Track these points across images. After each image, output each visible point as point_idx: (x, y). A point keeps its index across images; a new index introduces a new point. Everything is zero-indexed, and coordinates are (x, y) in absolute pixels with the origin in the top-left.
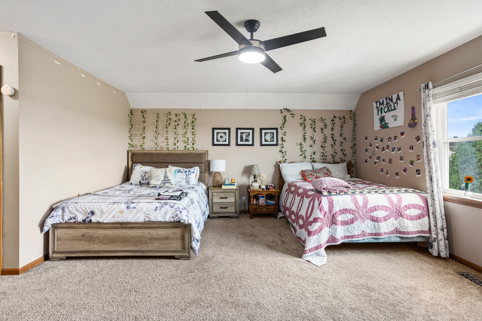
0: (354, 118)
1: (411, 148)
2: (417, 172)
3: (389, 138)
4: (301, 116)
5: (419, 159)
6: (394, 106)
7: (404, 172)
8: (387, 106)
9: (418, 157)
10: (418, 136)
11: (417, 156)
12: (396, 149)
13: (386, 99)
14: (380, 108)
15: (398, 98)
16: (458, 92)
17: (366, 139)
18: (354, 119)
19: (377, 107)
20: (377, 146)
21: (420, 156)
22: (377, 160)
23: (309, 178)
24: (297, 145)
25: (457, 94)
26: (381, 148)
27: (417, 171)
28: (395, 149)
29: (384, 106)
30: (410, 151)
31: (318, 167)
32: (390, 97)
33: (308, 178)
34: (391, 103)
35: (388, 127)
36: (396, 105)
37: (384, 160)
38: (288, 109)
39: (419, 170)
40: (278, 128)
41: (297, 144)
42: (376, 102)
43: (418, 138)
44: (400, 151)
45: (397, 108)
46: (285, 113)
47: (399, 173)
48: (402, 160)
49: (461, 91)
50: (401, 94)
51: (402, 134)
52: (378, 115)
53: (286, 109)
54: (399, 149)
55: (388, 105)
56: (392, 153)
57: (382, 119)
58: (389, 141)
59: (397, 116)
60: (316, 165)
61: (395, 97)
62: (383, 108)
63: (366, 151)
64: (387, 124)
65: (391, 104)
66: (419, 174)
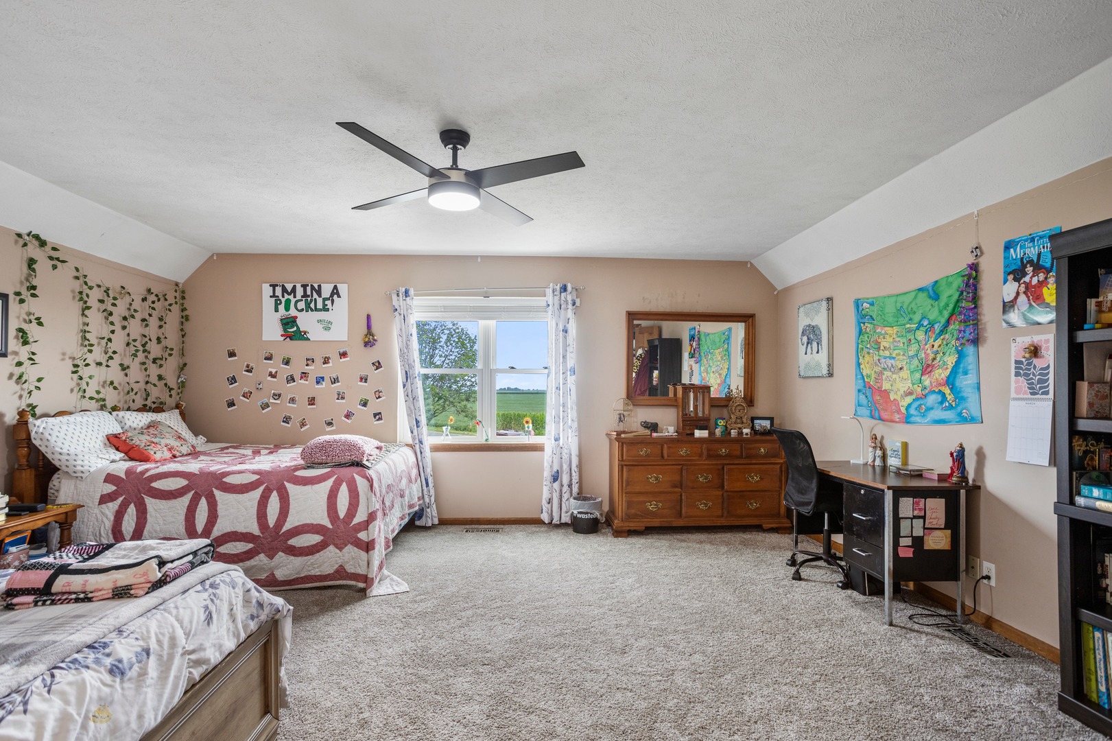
0: (181, 301)
1: (364, 379)
2: (375, 417)
3: (307, 360)
4: (77, 270)
5: (379, 397)
6: (324, 305)
7: (348, 419)
8: (304, 299)
9: (378, 393)
10: (378, 361)
11: (376, 391)
12: (327, 379)
13: (304, 286)
14: (283, 300)
15: (335, 292)
16: (441, 312)
17: (232, 354)
18: (182, 304)
19: (274, 296)
20: (271, 372)
21: (381, 392)
22: (275, 399)
23: (155, 453)
24: (63, 360)
25: (440, 313)
26: (285, 376)
27: (375, 415)
28: (323, 380)
29: (295, 297)
30: (360, 383)
31: (137, 421)
32: (316, 286)
33: (152, 453)
34: (315, 296)
35: (309, 339)
36: (328, 303)
37: (292, 400)
38: (43, 237)
39: (380, 413)
40: (8, 295)
41: (64, 354)
42: (274, 286)
43: (377, 364)
44: (337, 384)
45: (330, 310)
46: (33, 251)
47: (333, 422)
48: (343, 398)
49: (444, 312)
50: (343, 289)
51: (344, 355)
52: (277, 310)
53: (37, 237)
54: (335, 381)
55: (309, 299)
56: (316, 386)
57: (288, 322)
58: (307, 365)
59: (330, 323)
60: (132, 419)
61: (327, 290)
62: (293, 301)
63: (233, 380)
64: (303, 334)
65: (315, 299)
66: (380, 419)
